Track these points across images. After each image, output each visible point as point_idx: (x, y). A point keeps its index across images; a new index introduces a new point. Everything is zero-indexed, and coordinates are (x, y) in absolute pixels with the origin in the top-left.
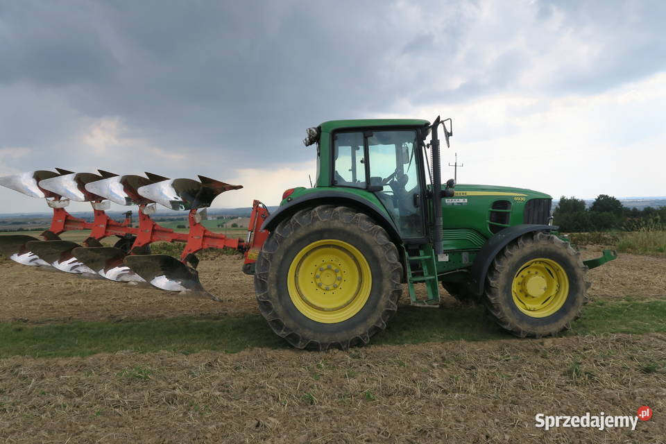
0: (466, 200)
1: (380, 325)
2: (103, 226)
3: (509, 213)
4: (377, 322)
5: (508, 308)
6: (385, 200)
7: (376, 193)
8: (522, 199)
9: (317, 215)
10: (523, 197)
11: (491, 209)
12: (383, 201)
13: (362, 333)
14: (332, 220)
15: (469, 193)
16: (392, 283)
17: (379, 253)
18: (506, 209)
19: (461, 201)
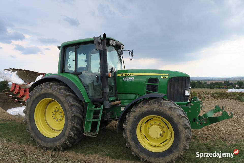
0: (134, 78)
1: (66, 143)
2: (18, 88)
3: (157, 85)
4: (65, 141)
5: (133, 143)
6: (84, 79)
7: (79, 76)
8: (166, 77)
9: (43, 86)
10: (166, 76)
11: (147, 83)
12: (82, 79)
13: (58, 145)
14: (48, 89)
15: (135, 74)
16: (72, 123)
17: (66, 106)
18: (156, 83)
19: (131, 78)
